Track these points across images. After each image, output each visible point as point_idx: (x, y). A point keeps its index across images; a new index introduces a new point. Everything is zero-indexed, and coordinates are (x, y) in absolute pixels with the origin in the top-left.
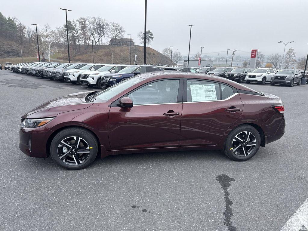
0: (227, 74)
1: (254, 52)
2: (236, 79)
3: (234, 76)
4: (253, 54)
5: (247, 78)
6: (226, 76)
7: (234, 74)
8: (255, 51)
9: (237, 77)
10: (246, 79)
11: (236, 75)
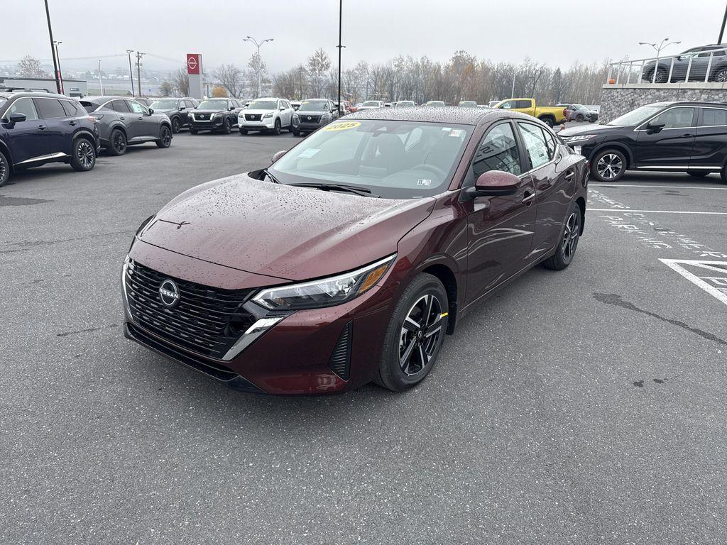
0: (193, 115)
1: (192, 60)
2: (218, 125)
3: (211, 118)
4: (192, 66)
5: (242, 122)
6: (191, 118)
7: (210, 114)
8: (196, 57)
9: (217, 120)
10: (240, 125)
11: (216, 115)
